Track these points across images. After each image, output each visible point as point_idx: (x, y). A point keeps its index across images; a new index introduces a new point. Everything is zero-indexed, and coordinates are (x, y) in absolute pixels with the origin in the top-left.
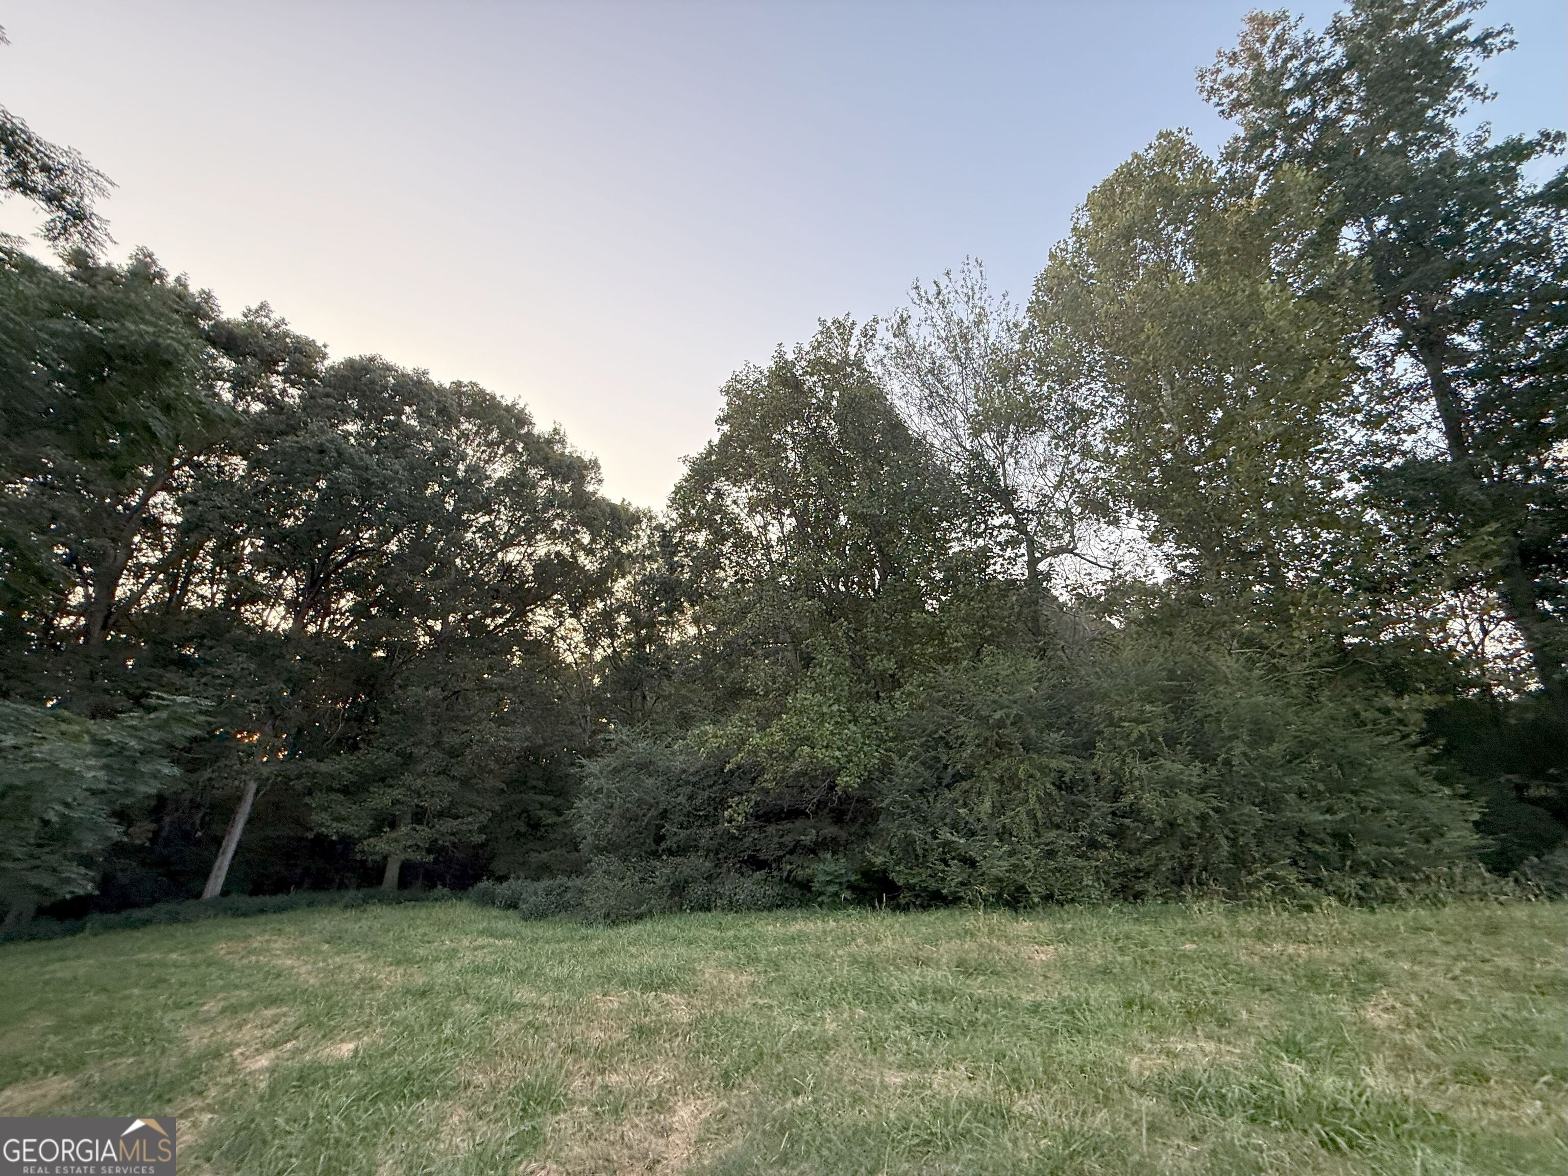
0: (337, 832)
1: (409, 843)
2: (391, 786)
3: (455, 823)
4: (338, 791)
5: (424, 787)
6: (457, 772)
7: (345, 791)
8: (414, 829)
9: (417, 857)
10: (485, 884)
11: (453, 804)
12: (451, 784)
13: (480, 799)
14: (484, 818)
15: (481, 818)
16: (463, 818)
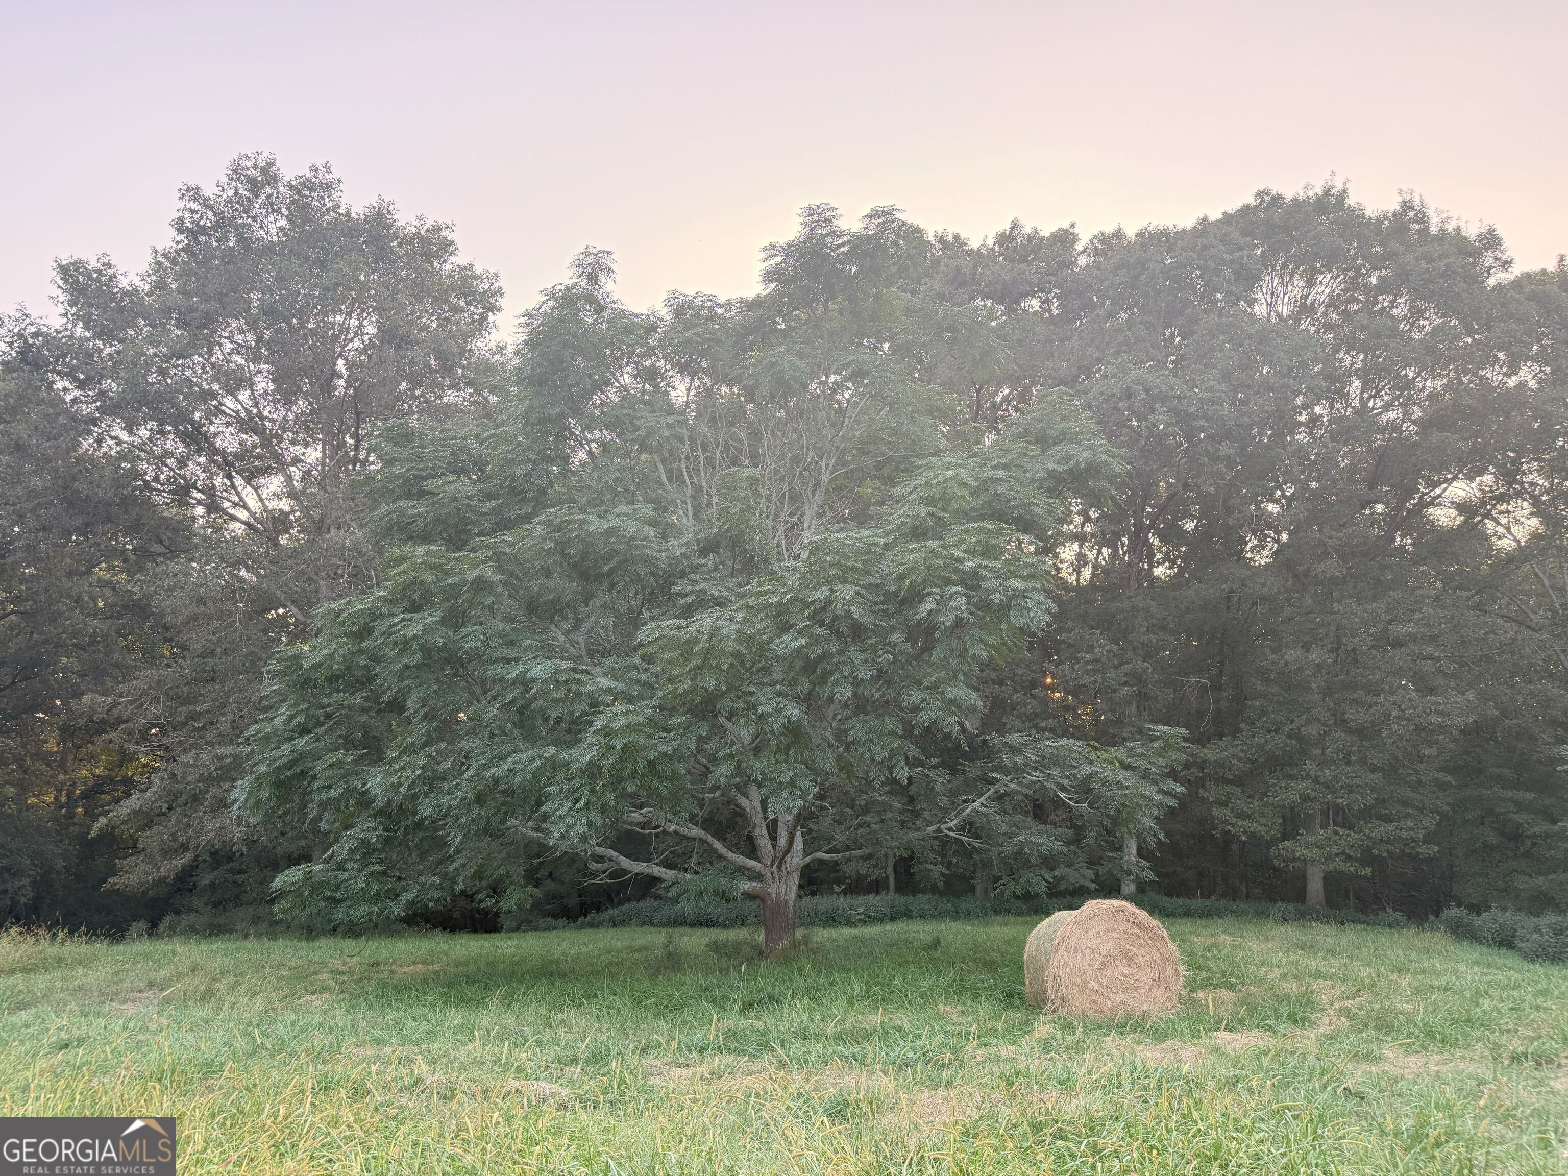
0: (1245, 832)
1: (1335, 850)
2: (1291, 777)
3: (1390, 828)
4: (1232, 782)
5: (1335, 777)
6: (1378, 758)
7: (1238, 781)
8: (1336, 833)
9: (1350, 868)
10: (1453, 912)
11: (1380, 802)
12: (1371, 776)
13: (1419, 797)
14: (1429, 822)
15: (1426, 822)
16: (1399, 821)
